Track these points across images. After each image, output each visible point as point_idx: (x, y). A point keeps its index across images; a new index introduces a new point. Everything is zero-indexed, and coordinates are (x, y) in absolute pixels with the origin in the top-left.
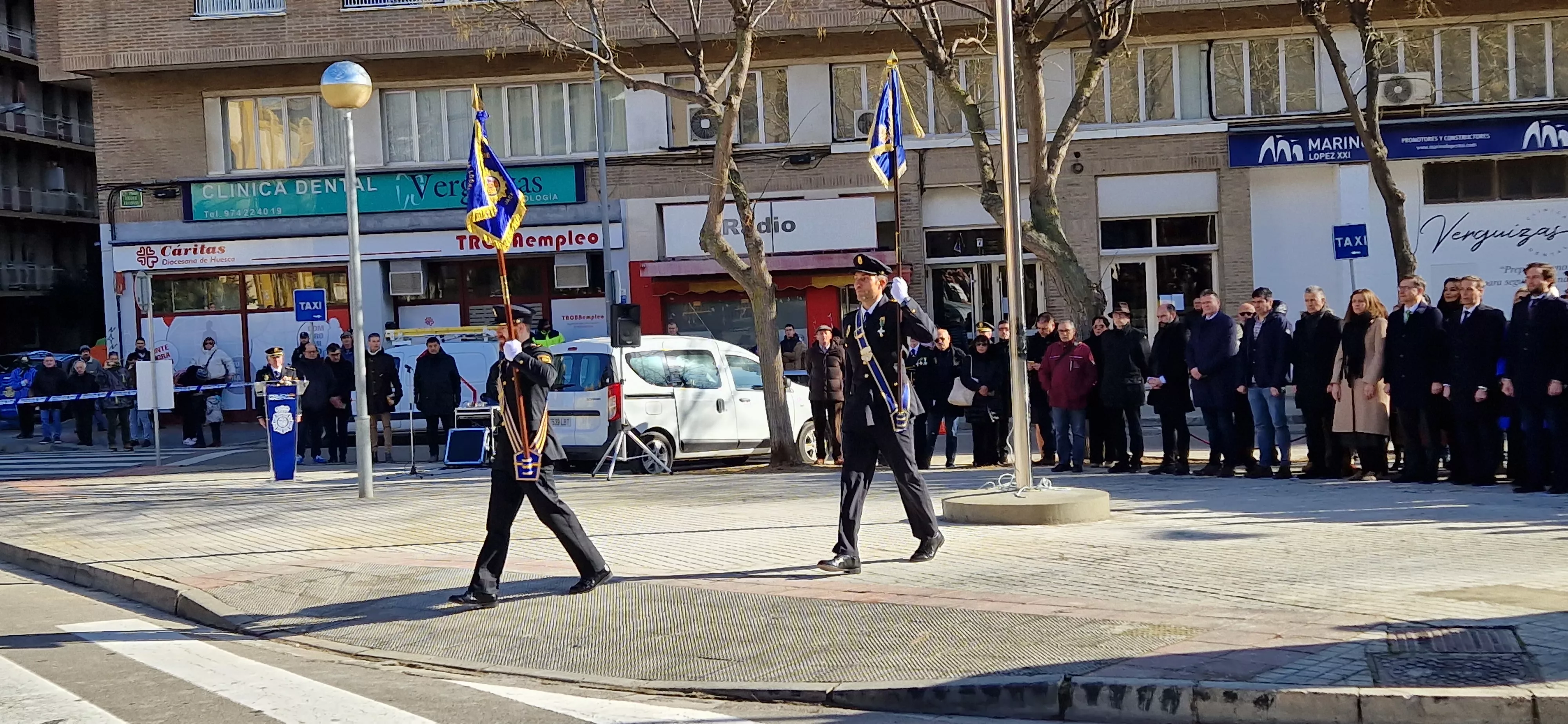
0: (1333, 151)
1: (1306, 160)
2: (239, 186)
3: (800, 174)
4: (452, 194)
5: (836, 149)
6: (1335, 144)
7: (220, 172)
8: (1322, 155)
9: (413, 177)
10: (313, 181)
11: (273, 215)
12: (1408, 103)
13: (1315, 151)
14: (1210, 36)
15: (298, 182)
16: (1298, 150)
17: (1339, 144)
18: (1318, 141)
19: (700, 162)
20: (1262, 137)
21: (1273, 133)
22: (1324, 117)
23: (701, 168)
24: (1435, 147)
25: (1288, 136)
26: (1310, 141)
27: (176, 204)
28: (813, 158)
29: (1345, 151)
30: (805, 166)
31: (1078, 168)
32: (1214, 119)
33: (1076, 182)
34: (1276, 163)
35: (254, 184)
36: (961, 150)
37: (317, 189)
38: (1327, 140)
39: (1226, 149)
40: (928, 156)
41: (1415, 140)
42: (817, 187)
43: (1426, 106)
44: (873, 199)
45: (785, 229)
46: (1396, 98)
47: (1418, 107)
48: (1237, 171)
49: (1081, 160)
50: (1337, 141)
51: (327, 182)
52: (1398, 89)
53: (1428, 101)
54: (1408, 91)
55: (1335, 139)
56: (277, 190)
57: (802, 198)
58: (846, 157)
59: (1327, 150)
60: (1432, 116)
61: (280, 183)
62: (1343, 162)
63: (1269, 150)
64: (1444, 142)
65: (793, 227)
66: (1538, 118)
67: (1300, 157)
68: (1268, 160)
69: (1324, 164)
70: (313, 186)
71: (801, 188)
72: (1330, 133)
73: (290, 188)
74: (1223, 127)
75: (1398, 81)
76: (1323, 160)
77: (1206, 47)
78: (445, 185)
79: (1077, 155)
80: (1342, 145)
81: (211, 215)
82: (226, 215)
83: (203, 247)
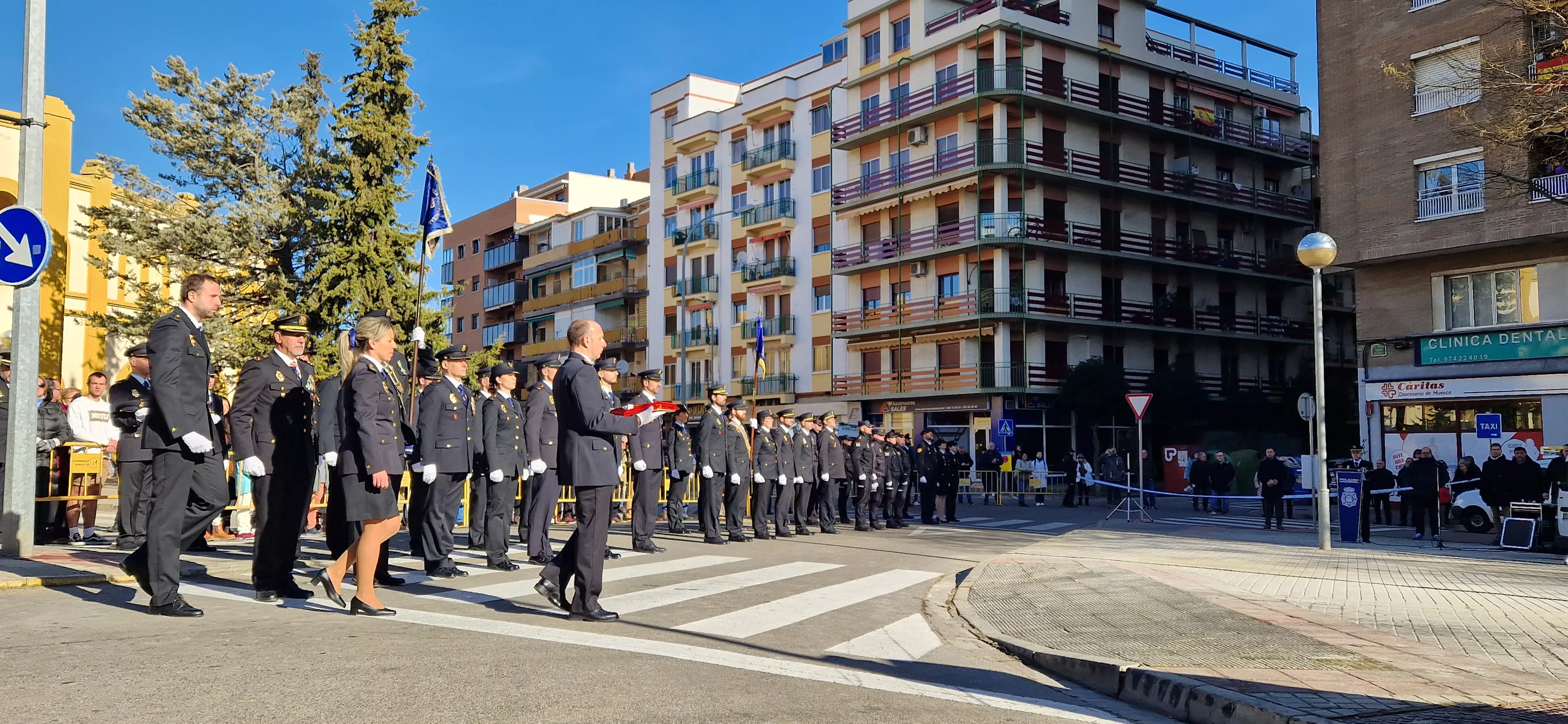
2: (1456, 339)
7: (1441, 329)
10: (1514, 334)
11: (1481, 360)
15: (1501, 335)
27: (1409, 353)
35: (1466, 338)
51: (1525, 334)
56: (1485, 341)
61: (1487, 336)
70: (1513, 338)
73: (1495, 341)
81: (1435, 361)
82: (1446, 360)
83: (1428, 384)
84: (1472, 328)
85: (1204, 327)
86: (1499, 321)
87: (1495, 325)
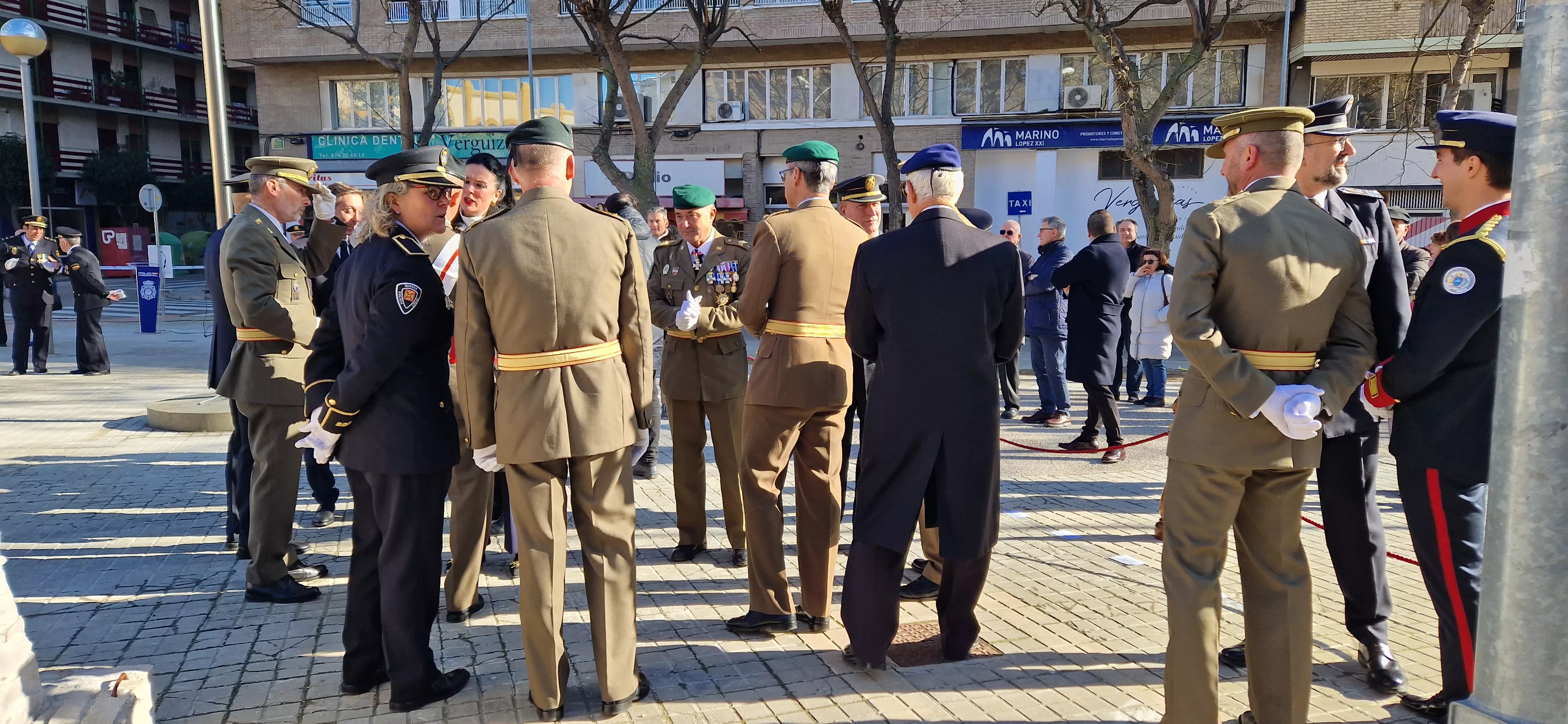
0: (1032, 140)
1: (1013, 146)
2: (340, 137)
3: (683, 143)
4: (466, 148)
5: (704, 127)
6: (1034, 135)
7: (328, 128)
8: (1024, 143)
9: (442, 136)
10: (383, 137)
11: (360, 157)
12: (1084, 107)
13: (1020, 139)
14: (954, 56)
15: (374, 137)
16: (1008, 139)
17: (1037, 135)
18: (1023, 132)
19: (618, 133)
20: (985, 128)
21: (992, 126)
22: (1027, 116)
23: (618, 137)
24: (1104, 139)
25: (1002, 128)
26: (1017, 133)
27: (304, 148)
28: (689, 133)
29: (1041, 140)
30: (684, 139)
31: (861, 146)
32: (954, 115)
33: (859, 156)
34: (993, 147)
35: (348, 137)
36: (785, 132)
37: (384, 142)
38: (1028, 132)
39: (960, 136)
40: (764, 135)
41: (1090, 134)
42: (692, 153)
43: (1099, 110)
44: (723, 162)
45: (664, 181)
46: (1077, 103)
47: (1093, 110)
48: (966, 152)
49: (863, 141)
50: (1036, 134)
51: (391, 137)
52: (1078, 97)
53: (1099, 107)
54: (1085, 98)
55: (1034, 132)
56: (362, 142)
57: (682, 160)
58: (711, 133)
59: (1028, 139)
60: (1101, 117)
61: (363, 137)
62: (1039, 148)
63: (989, 138)
64: (1110, 136)
65: (669, 180)
66: (1178, 121)
67: (1009, 144)
68: (988, 145)
69: (1027, 150)
70: (383, 140)
71: (681, 153)
72: (1031, 127)
73: (370, 141)
74: (958, 121)
75: (1078, 91)
76: (1025, 146)
77: (952, 64)
78: (461, 142)
79: (861, 137)
80: (1039, 136)
81: (324, 156)
82: (332, 156)
83: (319, 176)
84: (352, 129)
85: (155, 109)
86: (374, 125)
87: (370, 128)
